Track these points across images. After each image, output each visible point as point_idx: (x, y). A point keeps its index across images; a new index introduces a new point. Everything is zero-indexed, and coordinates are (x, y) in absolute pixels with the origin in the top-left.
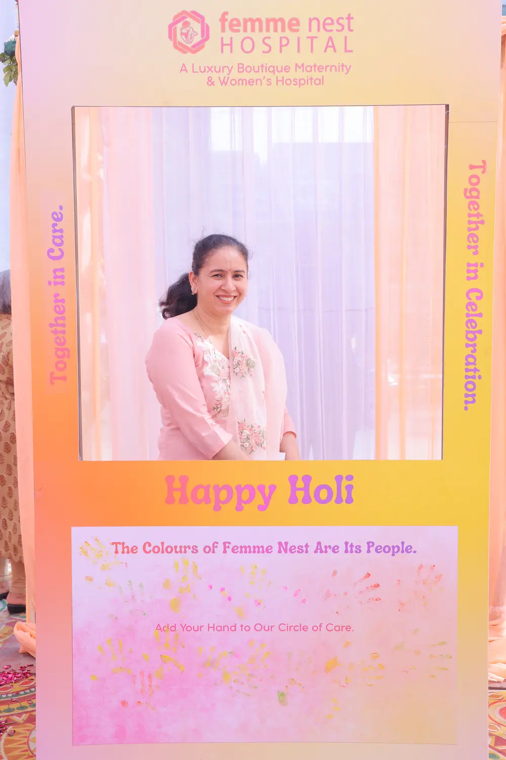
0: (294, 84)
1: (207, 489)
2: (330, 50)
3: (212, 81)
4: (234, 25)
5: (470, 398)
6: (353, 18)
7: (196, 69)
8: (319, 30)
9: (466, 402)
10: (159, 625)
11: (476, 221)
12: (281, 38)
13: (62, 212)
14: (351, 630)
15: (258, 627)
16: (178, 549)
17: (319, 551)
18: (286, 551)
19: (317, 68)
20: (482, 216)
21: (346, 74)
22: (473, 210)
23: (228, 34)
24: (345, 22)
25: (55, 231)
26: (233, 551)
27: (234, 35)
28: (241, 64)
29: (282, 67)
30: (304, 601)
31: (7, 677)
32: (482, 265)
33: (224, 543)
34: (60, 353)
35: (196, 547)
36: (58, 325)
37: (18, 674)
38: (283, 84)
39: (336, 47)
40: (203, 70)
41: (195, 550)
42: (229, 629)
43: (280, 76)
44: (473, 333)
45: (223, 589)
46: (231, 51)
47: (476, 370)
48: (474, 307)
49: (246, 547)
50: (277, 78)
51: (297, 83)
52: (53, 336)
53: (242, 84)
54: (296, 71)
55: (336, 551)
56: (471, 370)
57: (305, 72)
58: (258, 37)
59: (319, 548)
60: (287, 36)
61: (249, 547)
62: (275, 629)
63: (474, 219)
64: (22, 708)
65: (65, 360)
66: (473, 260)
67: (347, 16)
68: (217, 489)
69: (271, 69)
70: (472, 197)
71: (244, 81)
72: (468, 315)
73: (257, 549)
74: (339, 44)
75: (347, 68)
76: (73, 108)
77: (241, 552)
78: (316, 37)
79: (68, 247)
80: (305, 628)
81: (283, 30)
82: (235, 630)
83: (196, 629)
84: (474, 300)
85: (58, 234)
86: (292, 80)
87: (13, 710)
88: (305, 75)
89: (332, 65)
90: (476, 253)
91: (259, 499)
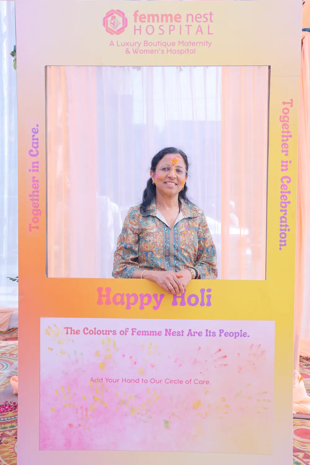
0: (178, 53)
1: (122, 296)
2: (199, 33)
3: (129, 51)
4: (142, 18)
5: (283, 242)
6: (213, 14)
7: (120, 44)
8: (193, 21)
9: (281, 245)
10: (92, 378)
11: (287, 135)
12: (170, 26)
13: (38, 128)
14: (209, 383)
15: (153, 381)
16: (104, 332)
17: (190, 335)
18: (170, 335)
19: (191, 44)
20: (290, 132)
21: (209, 47)
22: (285, 129)
23: (138, 23)
24: (208, 17)
25: (33, 139)
26: (138, 334)
27: (142, 24)
28: (146, 41)
29: (170, 43)
30: (180, 365)
31: (5, 408)
32: (290, 162)
33: (132, 329)
34: (35, 212)
35: (115, 331)
36: (34, 196)
37: (12, 406)
38: (171, 53)
39: (203, 31)
40: (123, 44)
41: (114, 333)
42: (135, 381)
43: (169, 48)
44: (285, 204)
45: (131, 357)
46: (140, 34)
47: (286, 226)
48: (285, 187)
49: (145, 332)
50: (167, 49)
51: (179, 52)
52: (32, 202)
53: (147, 53)
54: (179, 45)
55: (200, 335)
56: (284, 226)
57: (184, 45)
58: (156, 25)
59: (190, 333)
60: (173, 25)
61: (148, 332)
62: (163, 382)
63: (286, 134)
64: (12, 426)
65: (38, 216)
66: (285, 159)
67: (210, 13)
68: (129, 296)
69: (164, 44)
70: (284, 121)
71: (148, 51)
72: (282, 192)
73: (153, 333)
74: (205, 30)
75: (209, 44)
76: (46, 67)
77: (143, 335)
78: (191, 26)
79: (41, 149)
80: (181, 382)
81: (171, 21)
82: (139, 382)
83: (115, 381)
84: (285, 183)
85: (36, 141)
86: (177, 51)
87: (7, 428)
88: (184, 48)
89: (200, 42)
90: (287, 155)
91: (154, 303)
